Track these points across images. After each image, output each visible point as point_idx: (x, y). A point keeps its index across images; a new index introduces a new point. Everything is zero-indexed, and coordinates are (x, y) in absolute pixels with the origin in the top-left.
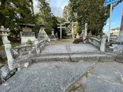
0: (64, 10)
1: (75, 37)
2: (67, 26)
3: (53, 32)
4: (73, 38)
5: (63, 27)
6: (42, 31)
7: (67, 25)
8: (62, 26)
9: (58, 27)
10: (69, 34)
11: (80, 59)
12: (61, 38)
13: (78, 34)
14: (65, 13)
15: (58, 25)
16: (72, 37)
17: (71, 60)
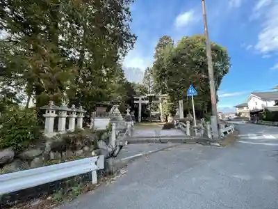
0: (146, 73)
1: (167, 120)
2: (150, 101)
3: (128, 110)
4: (162, 120)
5: (143, 102)
6: (116, 110)
7: (150, 99)
8: (143, 99)
9: (135, 102)
10: (153, 113)
11: (169, 140)
12: (140, 120)
13: (170, 114)
14: (147, 78)
15: (135, 98)
16: (159, 119)
17: (161, 142)
